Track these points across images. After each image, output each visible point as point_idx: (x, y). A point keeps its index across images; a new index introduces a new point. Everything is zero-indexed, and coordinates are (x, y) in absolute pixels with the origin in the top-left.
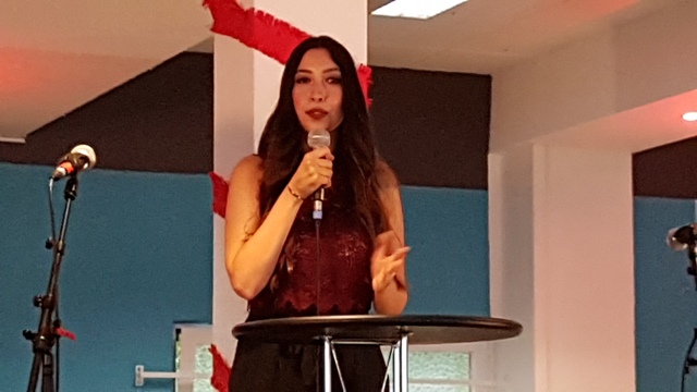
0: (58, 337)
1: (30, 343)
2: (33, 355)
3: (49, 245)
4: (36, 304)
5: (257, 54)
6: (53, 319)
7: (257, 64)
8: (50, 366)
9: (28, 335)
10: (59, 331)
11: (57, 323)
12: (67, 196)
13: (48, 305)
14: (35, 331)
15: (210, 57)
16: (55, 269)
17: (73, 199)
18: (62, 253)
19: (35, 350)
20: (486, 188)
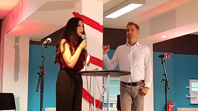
0: (44, 74)
2: (39, 77)
3: (42, 57)
4: (40, 67)
6: (43, 70)
8: (42, 79)
9: (38, 73)
10: (44, 72)
13: (42, 68)
16: (43, 61)
17: (47, 48)
18: (45, 58)
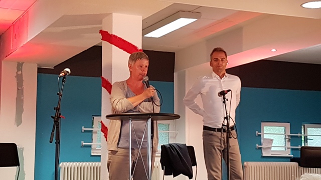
0: (60, 118)
1: (53, 119)
4: (55, 109)
5: (113, 46)
7: (113, 48)
8: (58, 125)
9: (52, 117)
10: (61, 116)
11: (60, 114)
12: (63, 82)
13: (58, 109)
14: (54, 116)
15: (101, 47)
16: (60, 100)
18: (61, 96)
19: (54, 121)
20: (173, 81)
